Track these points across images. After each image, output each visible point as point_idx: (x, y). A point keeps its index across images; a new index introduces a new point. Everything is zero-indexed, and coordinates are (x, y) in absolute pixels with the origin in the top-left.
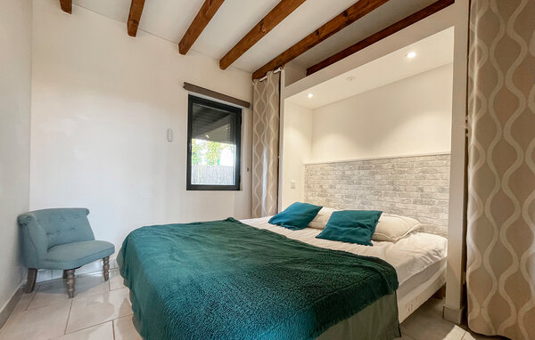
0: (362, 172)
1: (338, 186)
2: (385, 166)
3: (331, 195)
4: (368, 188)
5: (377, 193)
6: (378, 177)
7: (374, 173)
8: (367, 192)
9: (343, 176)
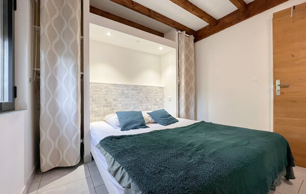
0: (133, 92)
1: (120, 99)
2: (143, 89)
3: (114, 105)
4: (137, 100)
5: (141, 102)
6: (141, 94)
7: (139, 93)
8: (136, 102)
9: (123, 93)
